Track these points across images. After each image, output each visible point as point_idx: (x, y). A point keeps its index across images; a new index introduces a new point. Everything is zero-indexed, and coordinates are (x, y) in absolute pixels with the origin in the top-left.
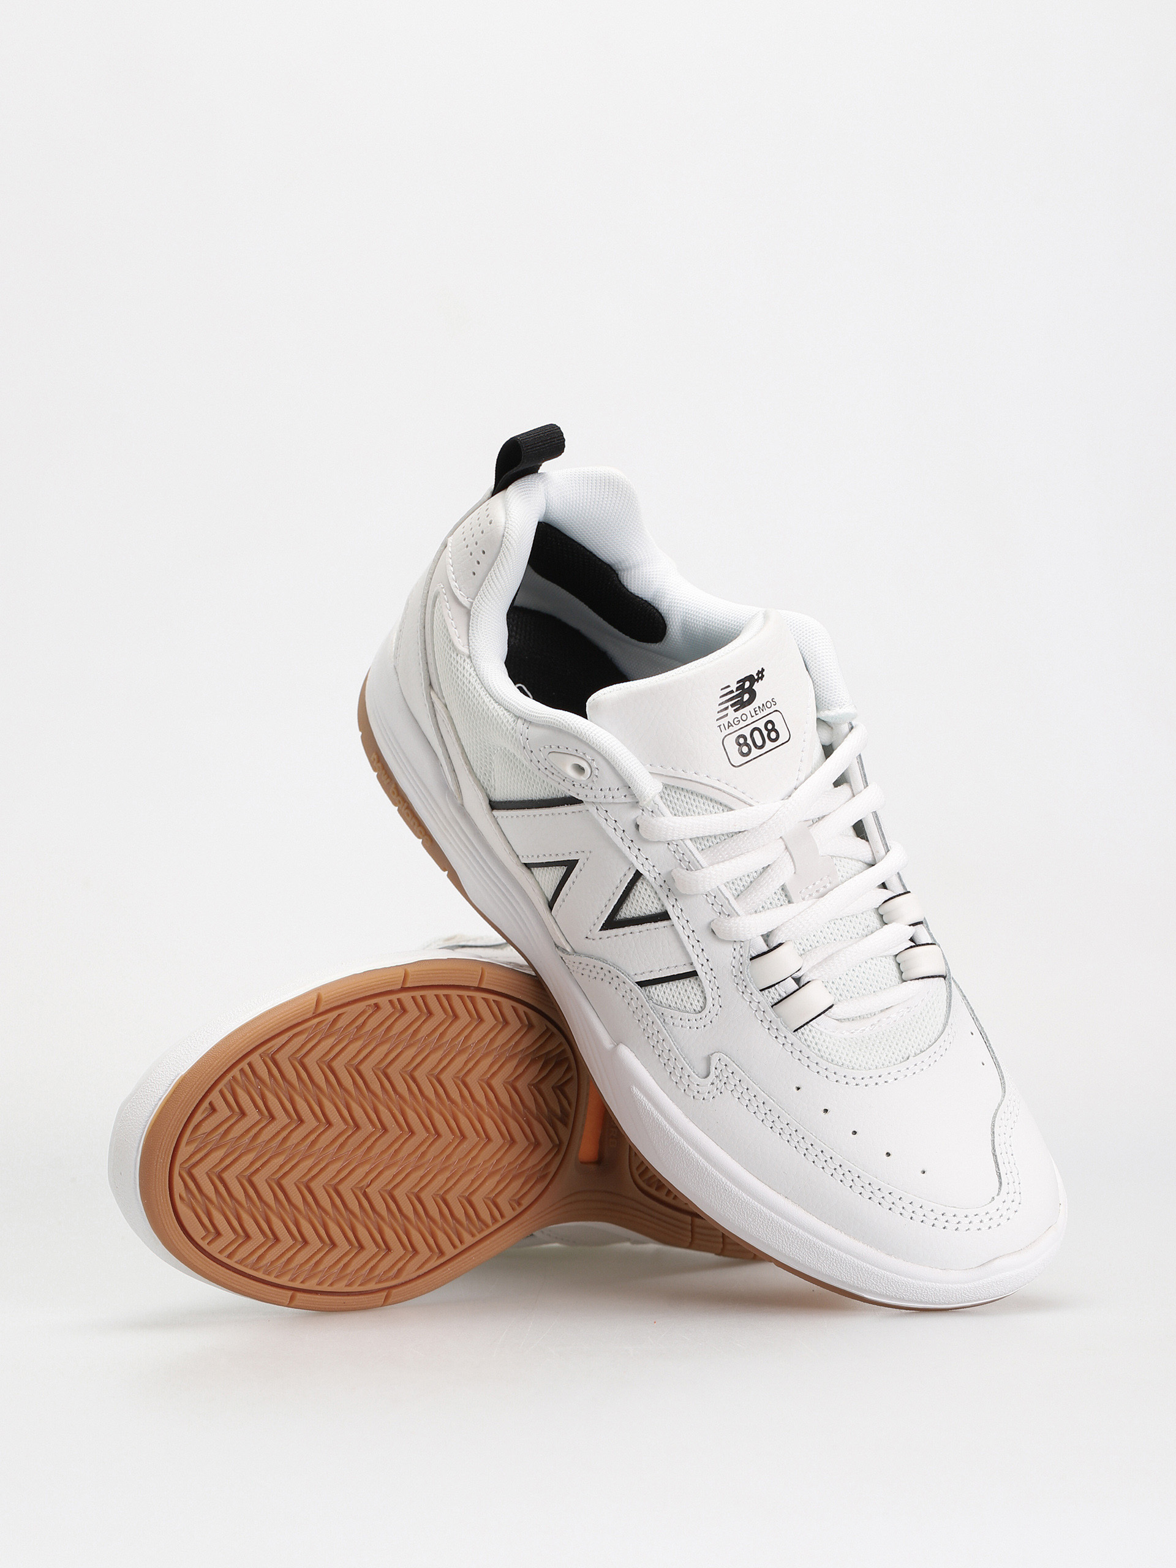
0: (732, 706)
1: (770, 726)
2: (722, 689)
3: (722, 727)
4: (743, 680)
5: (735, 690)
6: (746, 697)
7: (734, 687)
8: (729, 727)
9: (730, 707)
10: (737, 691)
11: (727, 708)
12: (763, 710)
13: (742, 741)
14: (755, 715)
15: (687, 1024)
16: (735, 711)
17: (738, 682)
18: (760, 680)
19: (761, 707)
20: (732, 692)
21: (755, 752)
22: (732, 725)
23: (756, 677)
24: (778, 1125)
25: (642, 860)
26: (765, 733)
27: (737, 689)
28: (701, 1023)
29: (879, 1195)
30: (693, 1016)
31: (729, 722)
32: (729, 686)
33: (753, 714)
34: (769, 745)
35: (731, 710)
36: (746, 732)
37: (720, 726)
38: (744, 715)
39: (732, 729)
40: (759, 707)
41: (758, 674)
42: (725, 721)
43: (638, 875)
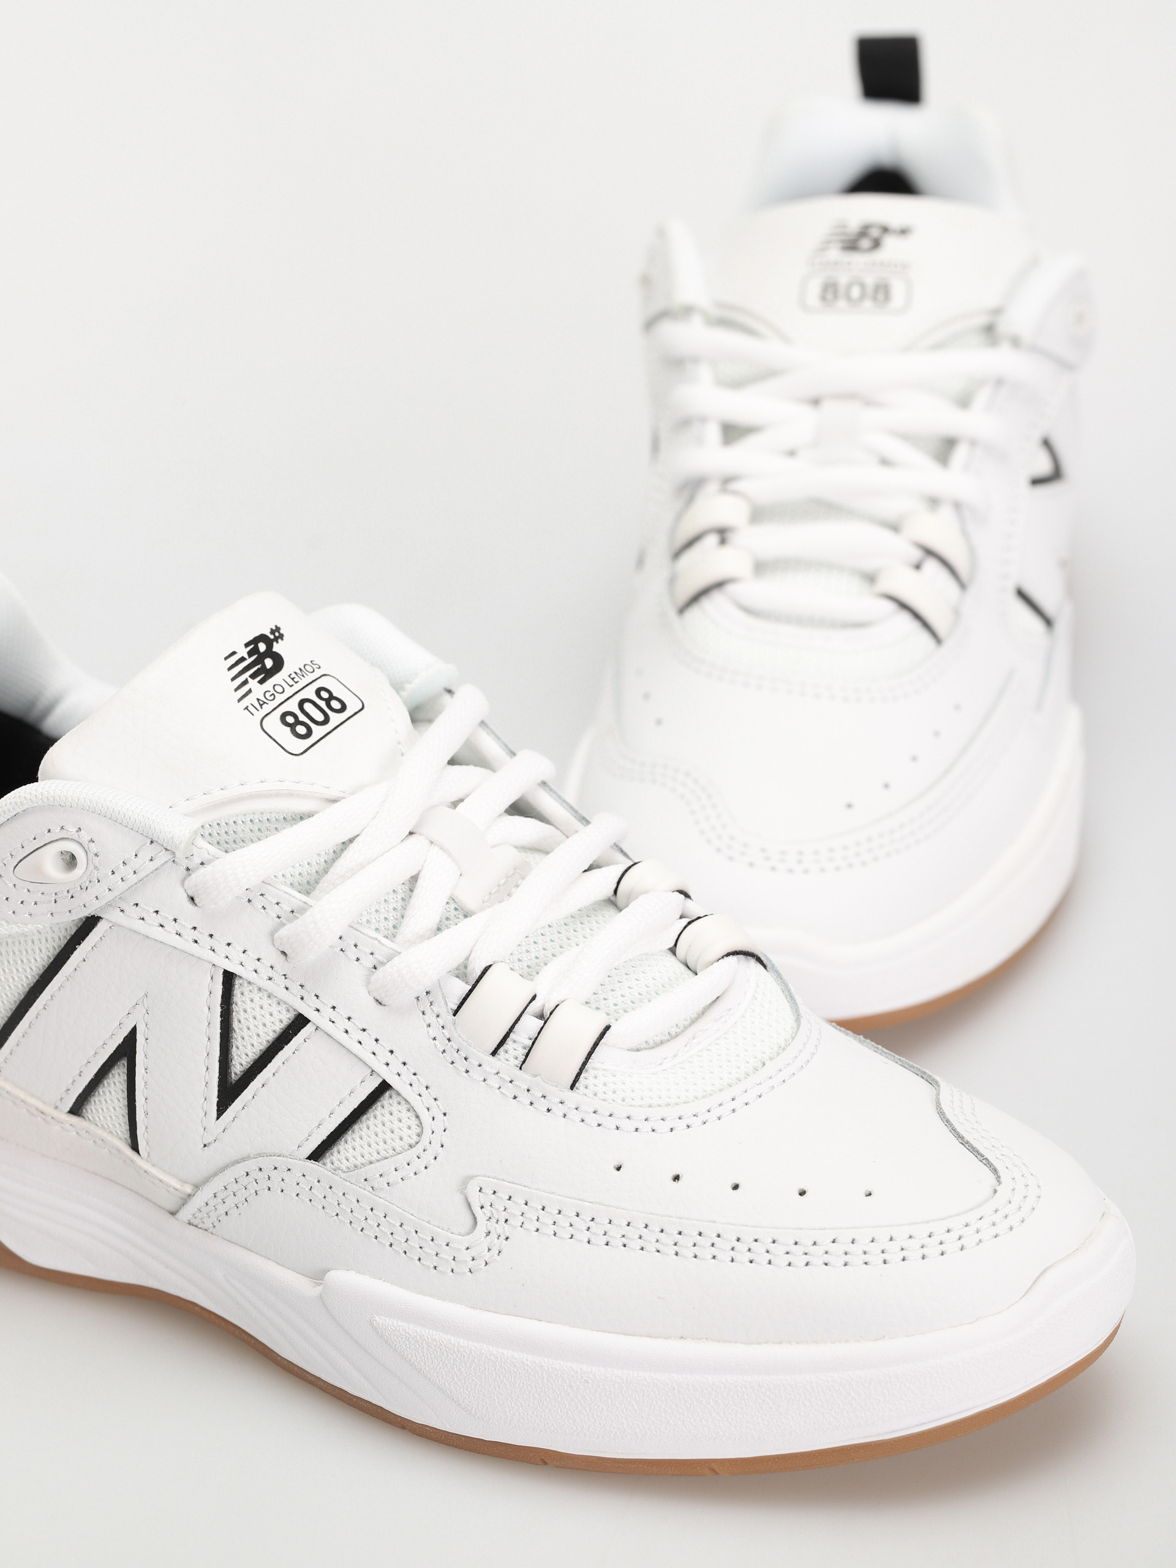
0: (253, 676)
1: (325, 695)
2: (226, 658)
3: (251, 708)
4: (255, 641)
5: (246, 656)
6: (269, 663)
7: (243, 652)
8: (261, 705)
9: (249, 679)
10: (250, 656)
11: (245, 682)
12: (303, 676)
13: (290, 720)
14: (294, 683)
15: (408, 1172)
16: (261, 682)
17: (247, 645)
18: (280, 640)
19: (299, 672)
20: (242, 659)
21: (318, 731)
22: (265, 703)
23: (272, 637)
24: (615, 1233)
25: (222, 949)
26: (322, 704)
27: (250, 654)
28: (428, 1157)
29: (818, 1250)
30: (412, 1154)
31: (258, 700)
32: (234, 653)
33: (291, 682)
34: (335, 719)
35: (253, 684)
36: (293, 706)
37: (246, 708)
38: (276, 687)
39: (267, 708)
40: (296, 673)
41: (273, 632)
42: (251, 700)
43: (229, 979)
